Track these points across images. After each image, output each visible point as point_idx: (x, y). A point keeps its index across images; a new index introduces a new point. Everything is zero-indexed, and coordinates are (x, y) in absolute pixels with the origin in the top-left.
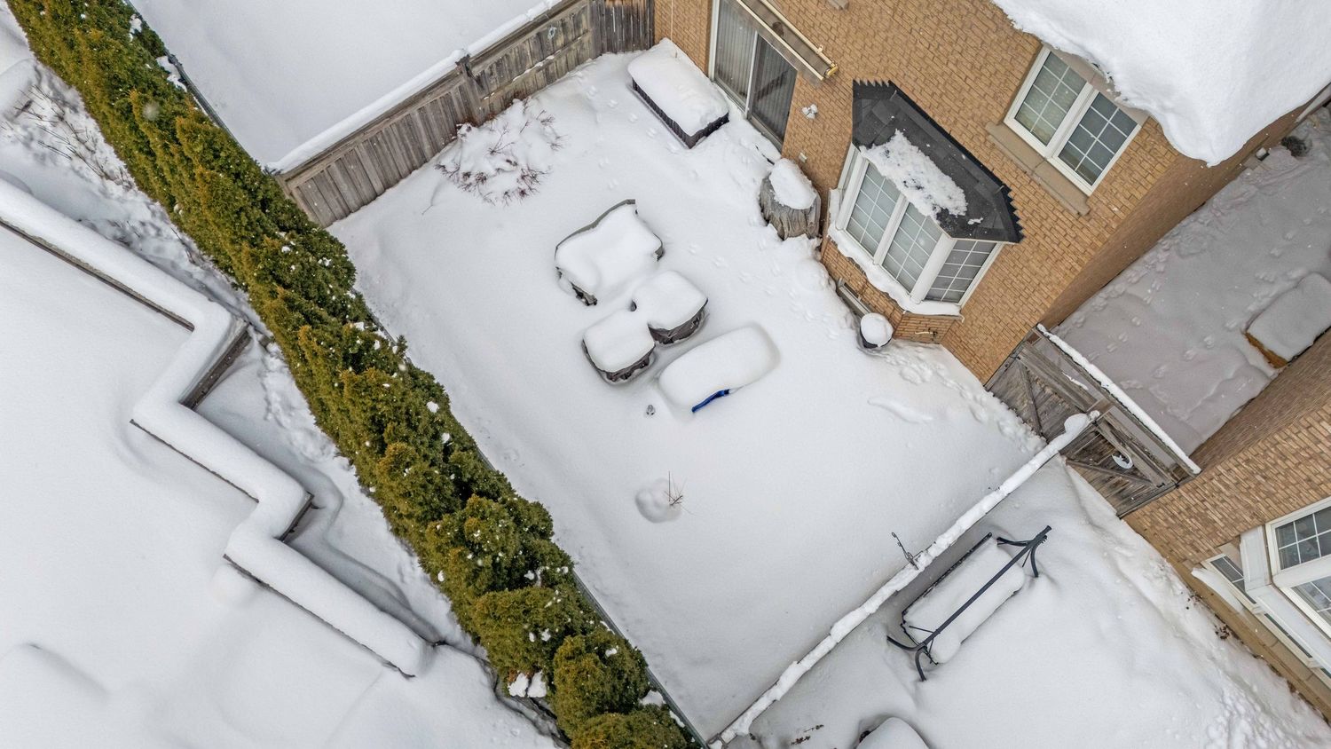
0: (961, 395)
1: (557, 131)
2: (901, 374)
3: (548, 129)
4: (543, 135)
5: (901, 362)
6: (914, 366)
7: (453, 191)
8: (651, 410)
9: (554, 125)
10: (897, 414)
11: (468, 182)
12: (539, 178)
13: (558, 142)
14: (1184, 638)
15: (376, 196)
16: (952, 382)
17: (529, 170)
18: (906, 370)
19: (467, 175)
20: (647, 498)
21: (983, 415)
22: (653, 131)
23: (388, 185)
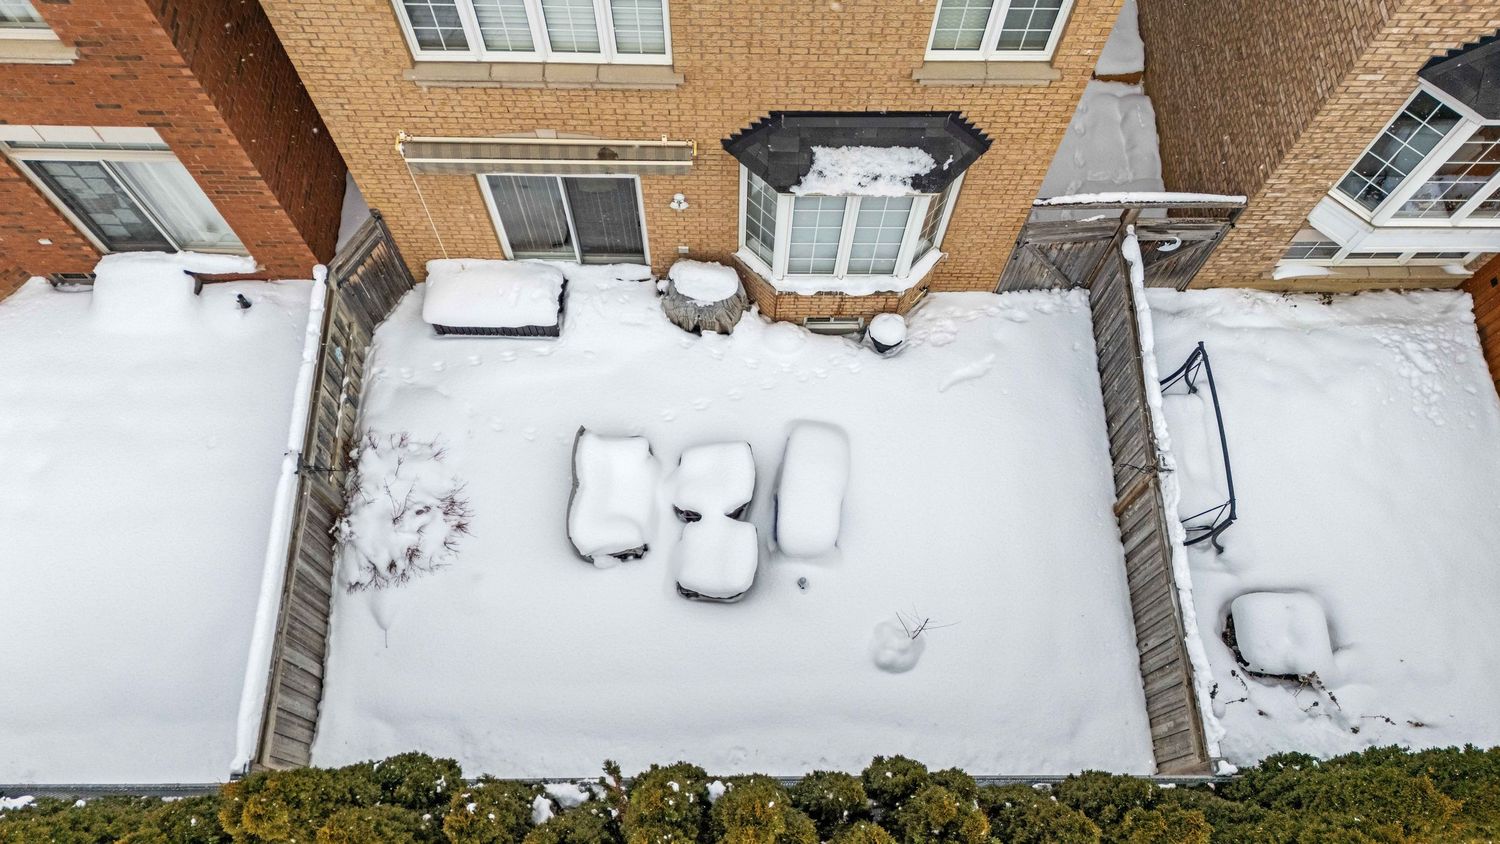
0: (991, 316)
1: (422, 441)
2: (935, 345)
3: (413, 448)
4: (416, 457)
5: (923, 336)
6: (934, 329)
7: (393, 596)
8: (802, 583)
9: (413, 438)
10: (969, 378)
11: (400, 572)
12: (458, 498)
13: (436, 449)
14: (1313, 329)
15: (320, 682)
16: (972, 312)
17: (442, 501)
18: (934, 338)
19: (392, 566)
20: (887, 656)
21: (1020, 315)
22: (507, 354)
23: (321, 659)
